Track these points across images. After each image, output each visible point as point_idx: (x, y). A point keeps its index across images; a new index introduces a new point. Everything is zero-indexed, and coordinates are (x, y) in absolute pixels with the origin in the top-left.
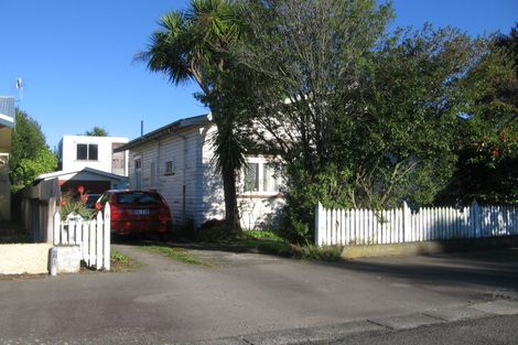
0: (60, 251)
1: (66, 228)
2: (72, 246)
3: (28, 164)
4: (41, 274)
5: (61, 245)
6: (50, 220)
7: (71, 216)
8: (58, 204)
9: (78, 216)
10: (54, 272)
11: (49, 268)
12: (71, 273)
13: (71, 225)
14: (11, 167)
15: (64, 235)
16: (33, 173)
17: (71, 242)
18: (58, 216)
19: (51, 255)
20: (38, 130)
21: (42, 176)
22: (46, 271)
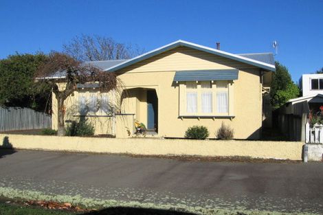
0: (310, 147)
1: (314, 132)
2: (317, 144)
3: (281, 93)
4: (298, 161)
5: (310, 143)
6: (303, 127)
7: (316, 125)
8: (308, 118)
9: (321, 125)
10: (306, 160)
11: (303, 157)
12: (317, 161)
13: (317, 131)
14: (271, 95)
15: (312, 137)
16: (284, 98)
17: (317, 141)
18: (308, 125)
19: (304, 149)
20: (287, 72)
21: (291, 100)
22: (301, 159)
